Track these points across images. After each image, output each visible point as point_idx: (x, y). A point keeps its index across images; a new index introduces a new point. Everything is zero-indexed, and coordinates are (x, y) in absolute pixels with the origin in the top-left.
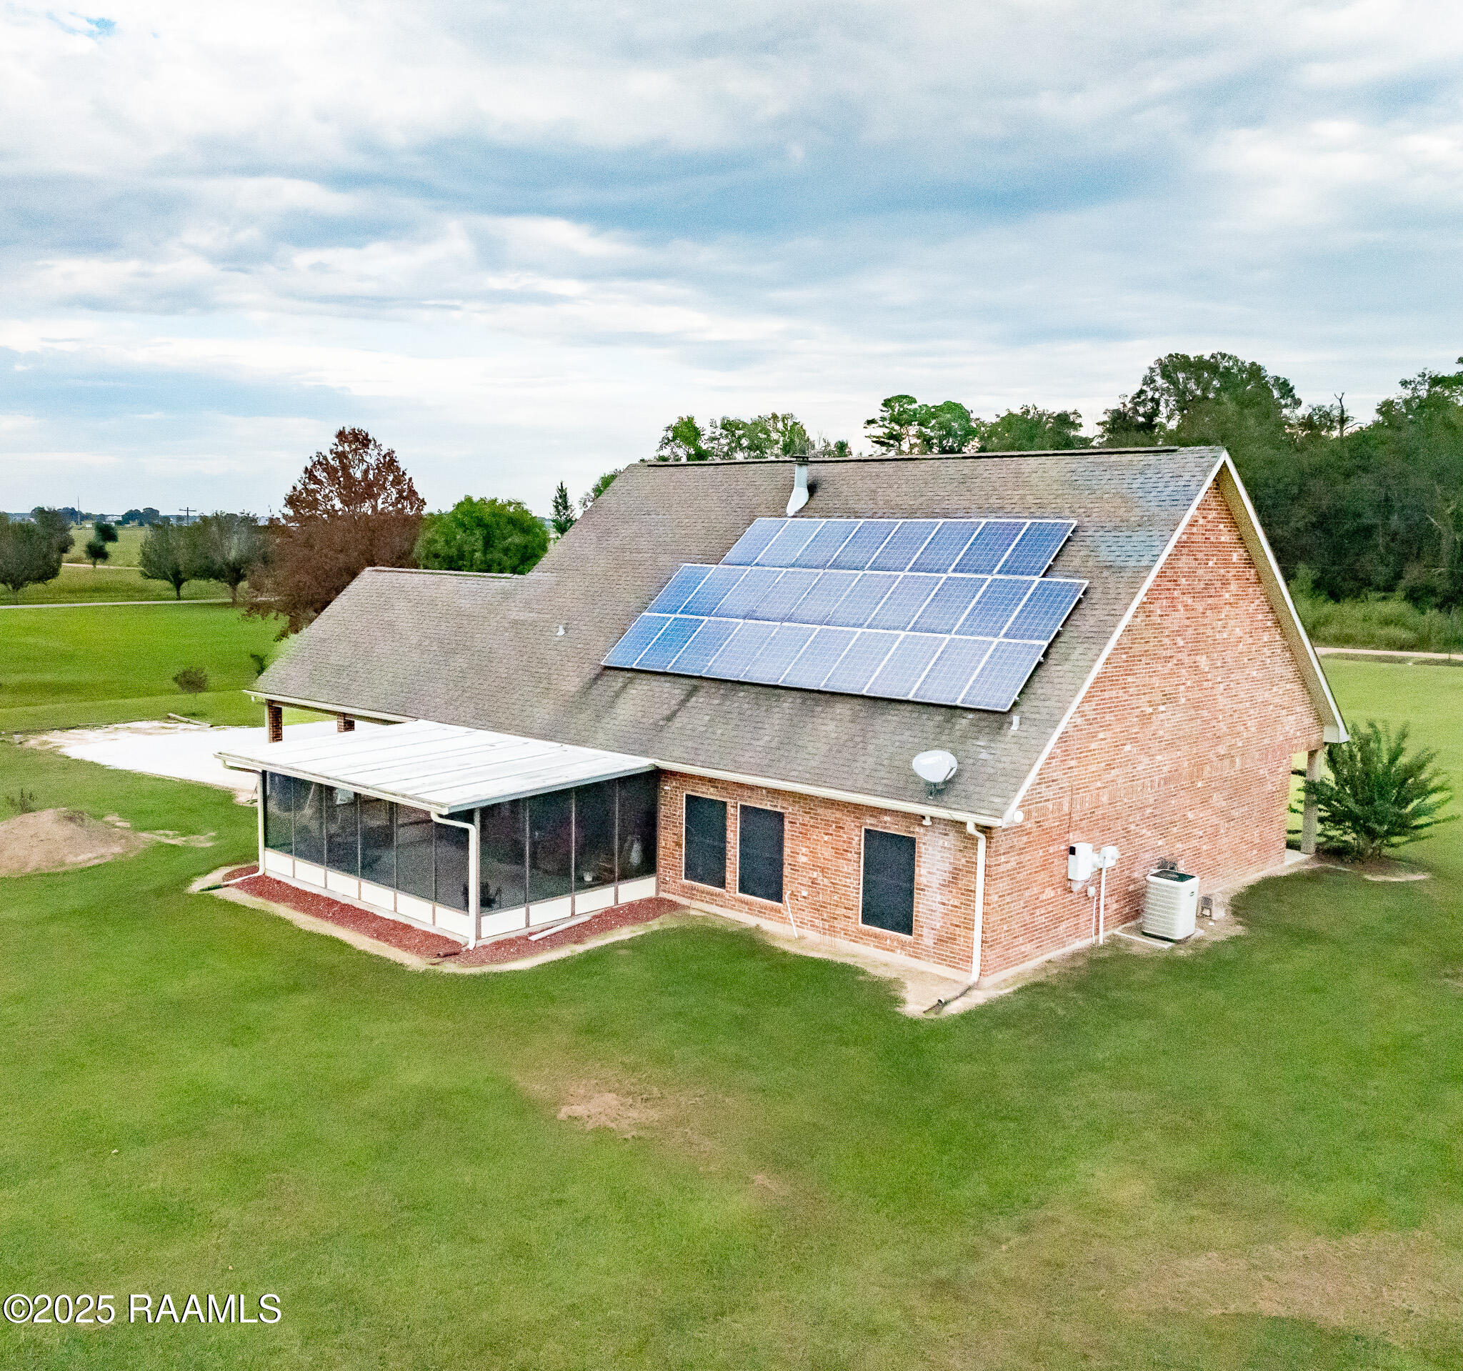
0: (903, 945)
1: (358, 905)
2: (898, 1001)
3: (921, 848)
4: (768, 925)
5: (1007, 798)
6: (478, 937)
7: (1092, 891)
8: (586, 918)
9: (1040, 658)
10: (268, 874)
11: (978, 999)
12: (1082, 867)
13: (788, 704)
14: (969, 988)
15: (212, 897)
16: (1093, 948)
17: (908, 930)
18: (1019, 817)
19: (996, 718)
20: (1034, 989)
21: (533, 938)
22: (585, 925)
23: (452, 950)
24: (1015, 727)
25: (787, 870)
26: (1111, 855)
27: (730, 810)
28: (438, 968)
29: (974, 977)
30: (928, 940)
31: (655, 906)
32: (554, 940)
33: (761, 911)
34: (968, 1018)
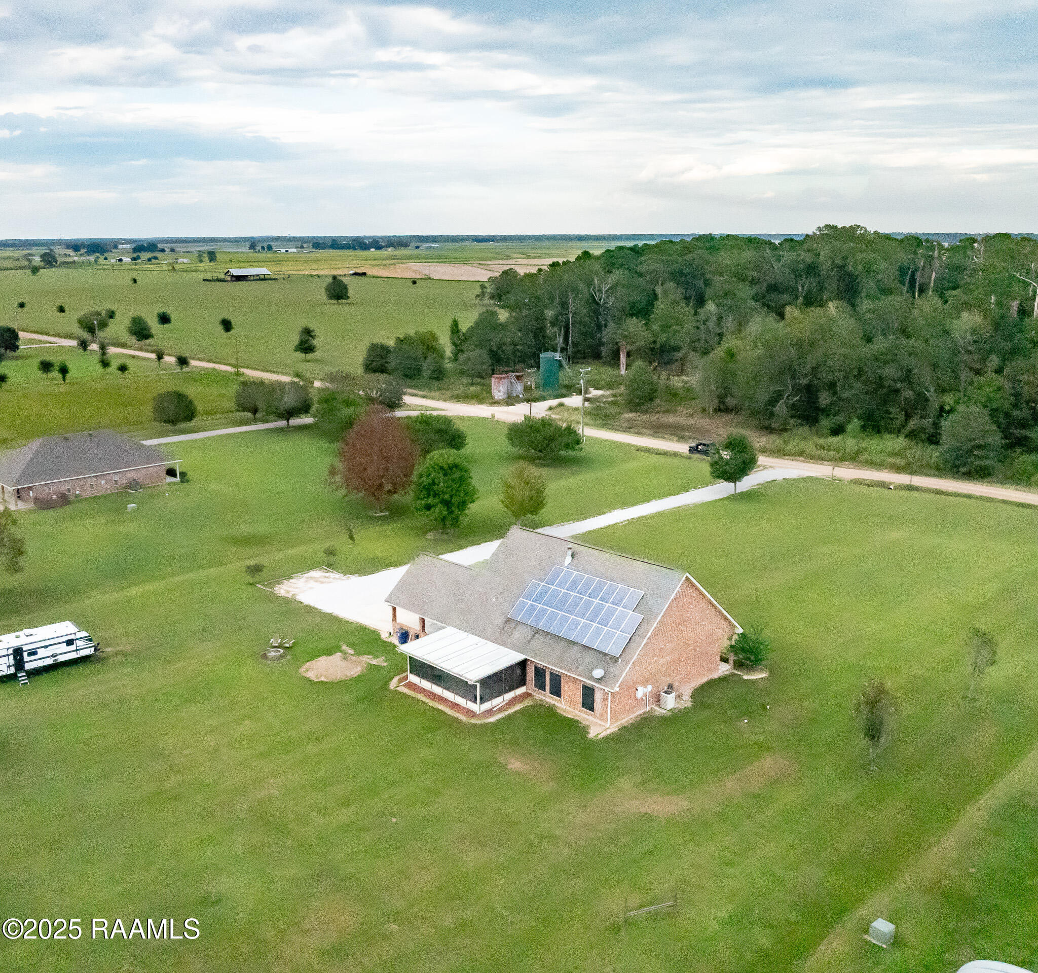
0: (592, 715)
1: (442, 695)
2: (588, 733)
3: (595, 690)
4: (557, 704)
5: (615, 684)
6: (480, 710)
7: (644, 698)
8: (507, 701)
9: (628, 641)
10: (411, 681)
11: (608, 732)
12: (640, 694)
13: (563, 643)
14: (607, 729)
15: (397, 690)
16: (645, 713)
17: (593, 711)
18: (618, 689)
19: (614, 659)
20: (624, 729)
21: (494, 710)
22: (506, 704)
23: (472, 714)
24: (620, 662)
25: (562, 691)
26: (650, 688)
27: (547, 673)
28: (470, 721)
29: (608, 725)
30: (598, 715)
31: (526, 695)
32: (500, 710)
33: (556, 700)
34: (604, 739)
